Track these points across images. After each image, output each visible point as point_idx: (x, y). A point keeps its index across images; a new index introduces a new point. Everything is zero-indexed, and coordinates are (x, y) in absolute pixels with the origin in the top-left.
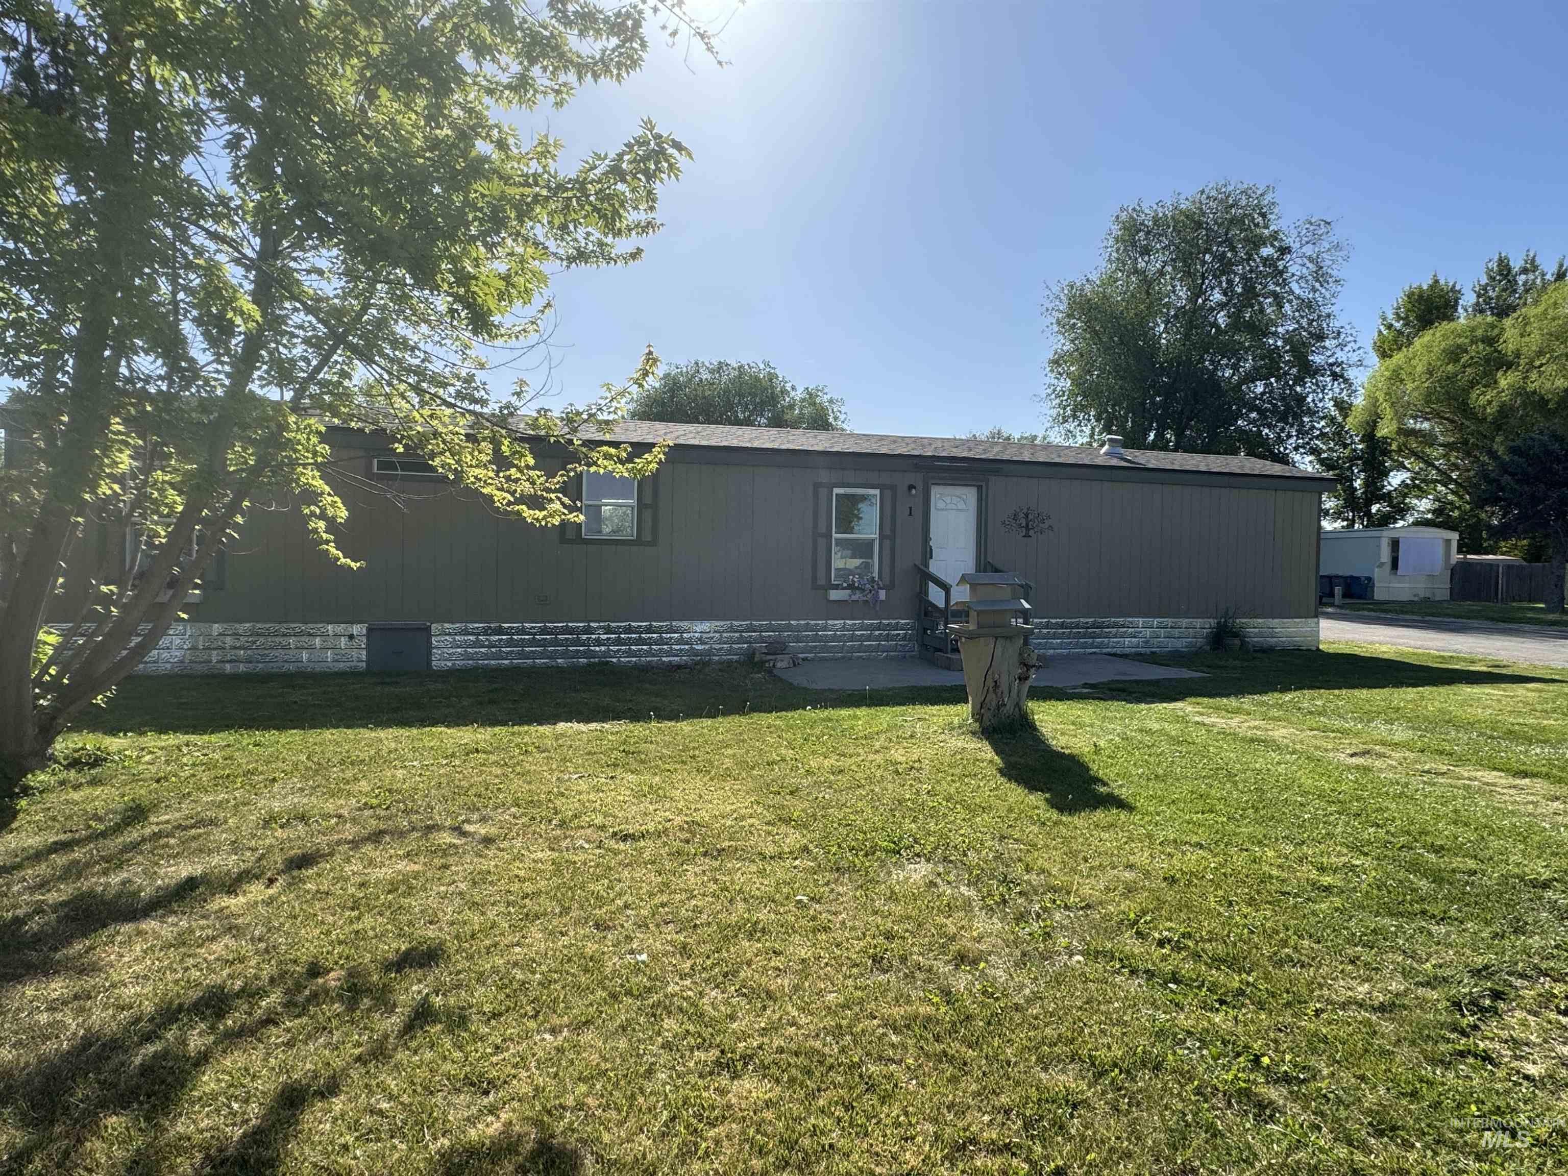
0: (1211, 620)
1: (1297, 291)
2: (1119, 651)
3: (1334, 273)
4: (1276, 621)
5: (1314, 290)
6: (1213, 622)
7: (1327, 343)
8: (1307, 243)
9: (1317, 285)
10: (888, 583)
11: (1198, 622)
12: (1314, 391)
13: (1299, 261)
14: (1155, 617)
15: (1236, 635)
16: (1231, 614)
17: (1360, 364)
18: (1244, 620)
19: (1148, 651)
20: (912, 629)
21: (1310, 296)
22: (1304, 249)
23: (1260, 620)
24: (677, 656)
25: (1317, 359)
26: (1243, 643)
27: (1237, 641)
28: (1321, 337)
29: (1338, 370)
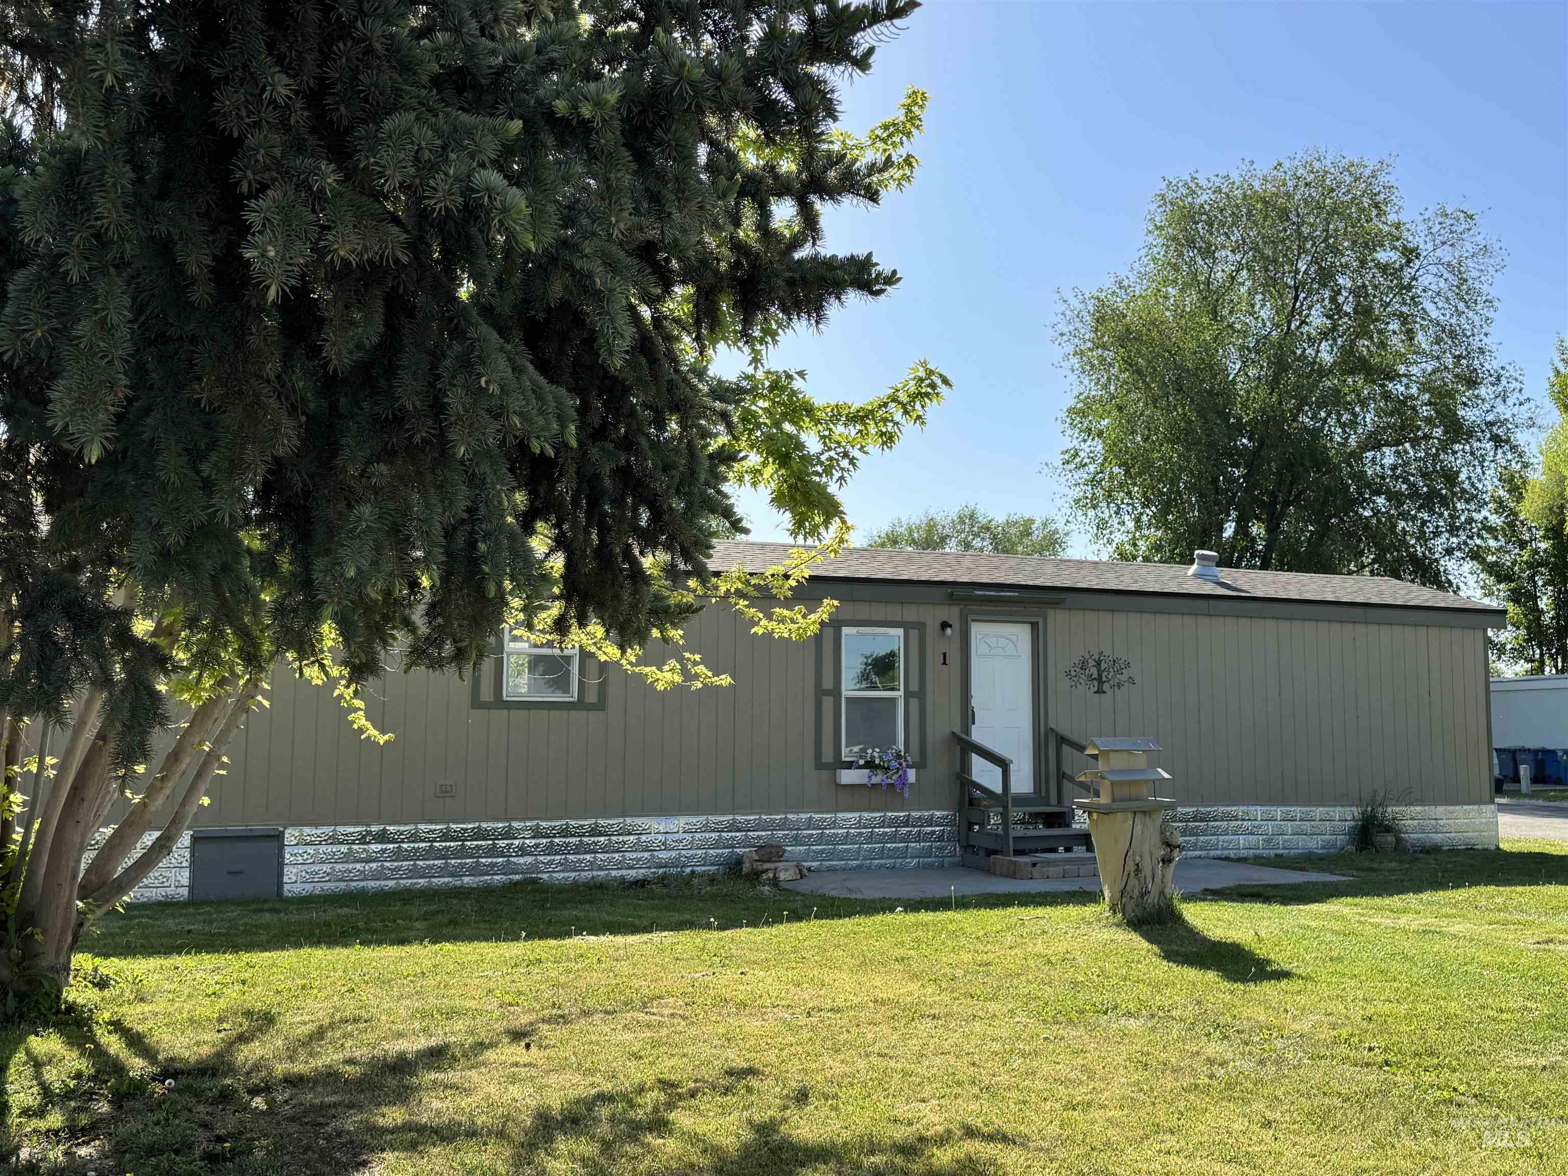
0: (1354, 809)
1: (1434, 314)
2: (1232, 854)
3: (1485, 288)
4: (1441, 809)
5: (1460, 314)
6: (1356, 811)
7: (1482, 391)
8: (1444, 243)
9: (1461, 306)
10: (917, 759)
11: (1337, 812)
12: (1469, 464)
13: (1432, 268)
14: (1278, 805)
15: (1388, 830)
16: (1379, 799)
17: (1531, 424)
18: (1397, 809)
19: (1272, 853)
20: (951, 824)
21: (1453, 321)
22: (1439, 253)
23: (1419, 808)
24: (632, 868)
25: (1469, 415)
26: (1399, 840)
27: (1390, 838)
28: (1472, 382)
29: (1500, 432)
